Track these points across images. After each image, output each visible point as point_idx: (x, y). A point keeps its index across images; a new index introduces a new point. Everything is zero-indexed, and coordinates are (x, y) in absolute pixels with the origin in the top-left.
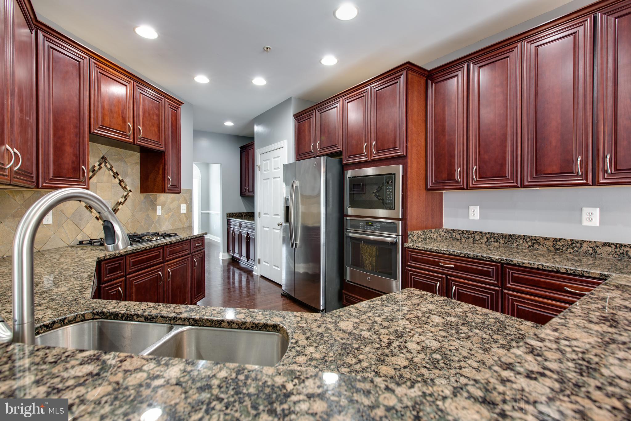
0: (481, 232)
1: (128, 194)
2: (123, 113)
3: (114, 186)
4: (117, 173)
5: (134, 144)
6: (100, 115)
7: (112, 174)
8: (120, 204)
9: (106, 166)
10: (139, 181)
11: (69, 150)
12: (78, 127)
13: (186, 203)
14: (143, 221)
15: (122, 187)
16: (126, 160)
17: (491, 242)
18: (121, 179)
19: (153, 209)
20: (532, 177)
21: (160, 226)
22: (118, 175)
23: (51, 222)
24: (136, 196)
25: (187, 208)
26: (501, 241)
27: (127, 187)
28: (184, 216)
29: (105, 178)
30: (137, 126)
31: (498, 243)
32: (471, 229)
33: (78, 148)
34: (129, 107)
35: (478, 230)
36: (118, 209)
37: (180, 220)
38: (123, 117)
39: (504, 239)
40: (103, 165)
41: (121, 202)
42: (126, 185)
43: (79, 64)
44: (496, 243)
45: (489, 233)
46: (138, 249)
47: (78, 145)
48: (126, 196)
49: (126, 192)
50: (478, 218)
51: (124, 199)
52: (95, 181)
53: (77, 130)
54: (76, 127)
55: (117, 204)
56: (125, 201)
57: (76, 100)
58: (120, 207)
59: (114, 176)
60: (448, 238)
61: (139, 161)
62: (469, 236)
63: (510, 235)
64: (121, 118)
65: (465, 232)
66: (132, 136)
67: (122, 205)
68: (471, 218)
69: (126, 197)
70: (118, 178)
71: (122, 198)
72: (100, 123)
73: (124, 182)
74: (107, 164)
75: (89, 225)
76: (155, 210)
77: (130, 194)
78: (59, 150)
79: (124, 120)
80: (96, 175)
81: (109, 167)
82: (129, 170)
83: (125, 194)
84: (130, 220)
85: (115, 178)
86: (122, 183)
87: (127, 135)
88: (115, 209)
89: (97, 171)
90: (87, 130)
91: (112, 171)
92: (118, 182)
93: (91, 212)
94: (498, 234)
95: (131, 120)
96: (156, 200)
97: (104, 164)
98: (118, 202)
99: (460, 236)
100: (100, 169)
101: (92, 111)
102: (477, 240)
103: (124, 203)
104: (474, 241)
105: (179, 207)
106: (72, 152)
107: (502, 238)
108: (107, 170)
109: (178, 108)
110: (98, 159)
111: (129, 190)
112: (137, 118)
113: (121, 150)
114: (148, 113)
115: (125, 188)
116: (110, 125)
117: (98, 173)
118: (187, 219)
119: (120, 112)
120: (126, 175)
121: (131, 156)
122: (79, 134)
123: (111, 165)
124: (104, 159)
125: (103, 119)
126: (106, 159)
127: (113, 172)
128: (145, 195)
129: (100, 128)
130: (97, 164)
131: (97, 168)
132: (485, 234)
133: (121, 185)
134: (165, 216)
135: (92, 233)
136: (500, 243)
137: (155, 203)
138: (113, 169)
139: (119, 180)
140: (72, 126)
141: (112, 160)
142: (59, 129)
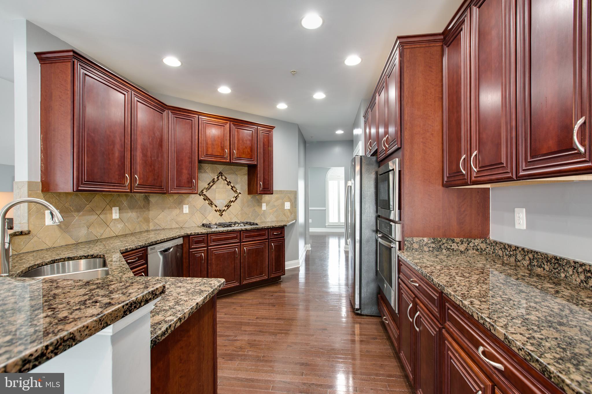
0: (523, 249)
1: (238, 195)
2: (221, 143)
3: (227, 191)
4: (230, 182)
5: (230, 163)
6: (205, 148)
7: (227, 183)
8: (232, 202)
9: (222, 178)
10: (247, 187)
11: (185, 171)
12: (191, 158)
13: (290, 201)
14: (250, 214)
15: (234, 191)
16: (237, 173)
17: (534, 266)
18: (233, 185)
19: (258, 205)
20: (527, 163)
21: (265, 218)
22: (231, 183)
23: (187, 212)
24: (244, 197)
25: (292, 205)
26: (546, 267)
27: (237, 191)
28: (288, 211)
29: (221, 186)
30: (232, 151)
31: (542, 269)
32: (514, 242)
33: (190, 170)
34: (226, 140)
35: (521, 245)
36: (231, 205)
37: (284, 214)
38: (221, 147)
39: (549, 264)
40: (220, 178)
41: (233, 201)
42: (237, 190)
43: (192, 121)
44: (539, 269)
45: (532, 251)
46: (216, 231)
47: (191, 168)
48: (237, 196)
49: (236, 194)
50: (524, 227)
51: (235, 199)
52: (215, 188)
53: (190, 160)
54: (189, 158)
55: (229, 202)
56: (236, 200)
57: (190, 143)
58: (232, 204)
59: (227, 184)
60: (491, 253)
61: (247, 173)
62: (511, 253)
63: (556, 258)
64: (220, 147)
65: (507, 247)
66: (229, 158)
67: (234, 202)
68: (517, 227)
69: (236, 198)
70: (230, 185)
71: (233, 198)
72: (205, 153)
73: (235, 188)
74: (223, 177)
75: (211, 214)
76: (261, 206)
77: (240, 195)
78: (179, 172)
79: (223, 149)
80: (215, 185)
81: (224, 178)
82: (239, 180)
83: (236, 195)
84: (240, 213)
85: (228, 185)
86: (234, 189)
87: (225, 158)
88: (228, 205)
89: (216, 182)
90: (196, 159)
91: (226, 180)
92: (231, 187)
93: (212, 207)
94: (542, 254)
95: (228, 147)
96: (261, 199)
97: (220, 176)
98: (231, 201)
99: (503, 251)
100: (217, 180)
101: (200, 147)
102: (519, 261)
103: (235, 201)
104: (515, 261)
105: (283, 205)
106: (187, 172)
107: (547, 262)
108: (223, 181)
109: (270, 131)
110: (216, 174)
111: (239, 192)
112: (232, 145)
113: (232, 167)
114: (242, 140)
115: (236, 192)
116: (212, 153)
117: (216, 183)
118: (291, 214)
119: (219, 144)
120: (237, 183)
121: (241, 170)
122: (191, 162)
123: (225, 177)
124: (221, 174)
125: (207, 150)
126: (222, 173)
127: (227, 182)
128: (252, 196)
129: (205, 156)
130: (216, 177)
131: (215, 180)
132: (528, 252)
133: (233, 190)
134: (270, 211)
135: (212, 219)
136: (544, 269)
137: (261, 201)
138: (227, 179)
139: (232, 186)
140: (187, 158)
141: (226, 174)
142: (179, 161)
